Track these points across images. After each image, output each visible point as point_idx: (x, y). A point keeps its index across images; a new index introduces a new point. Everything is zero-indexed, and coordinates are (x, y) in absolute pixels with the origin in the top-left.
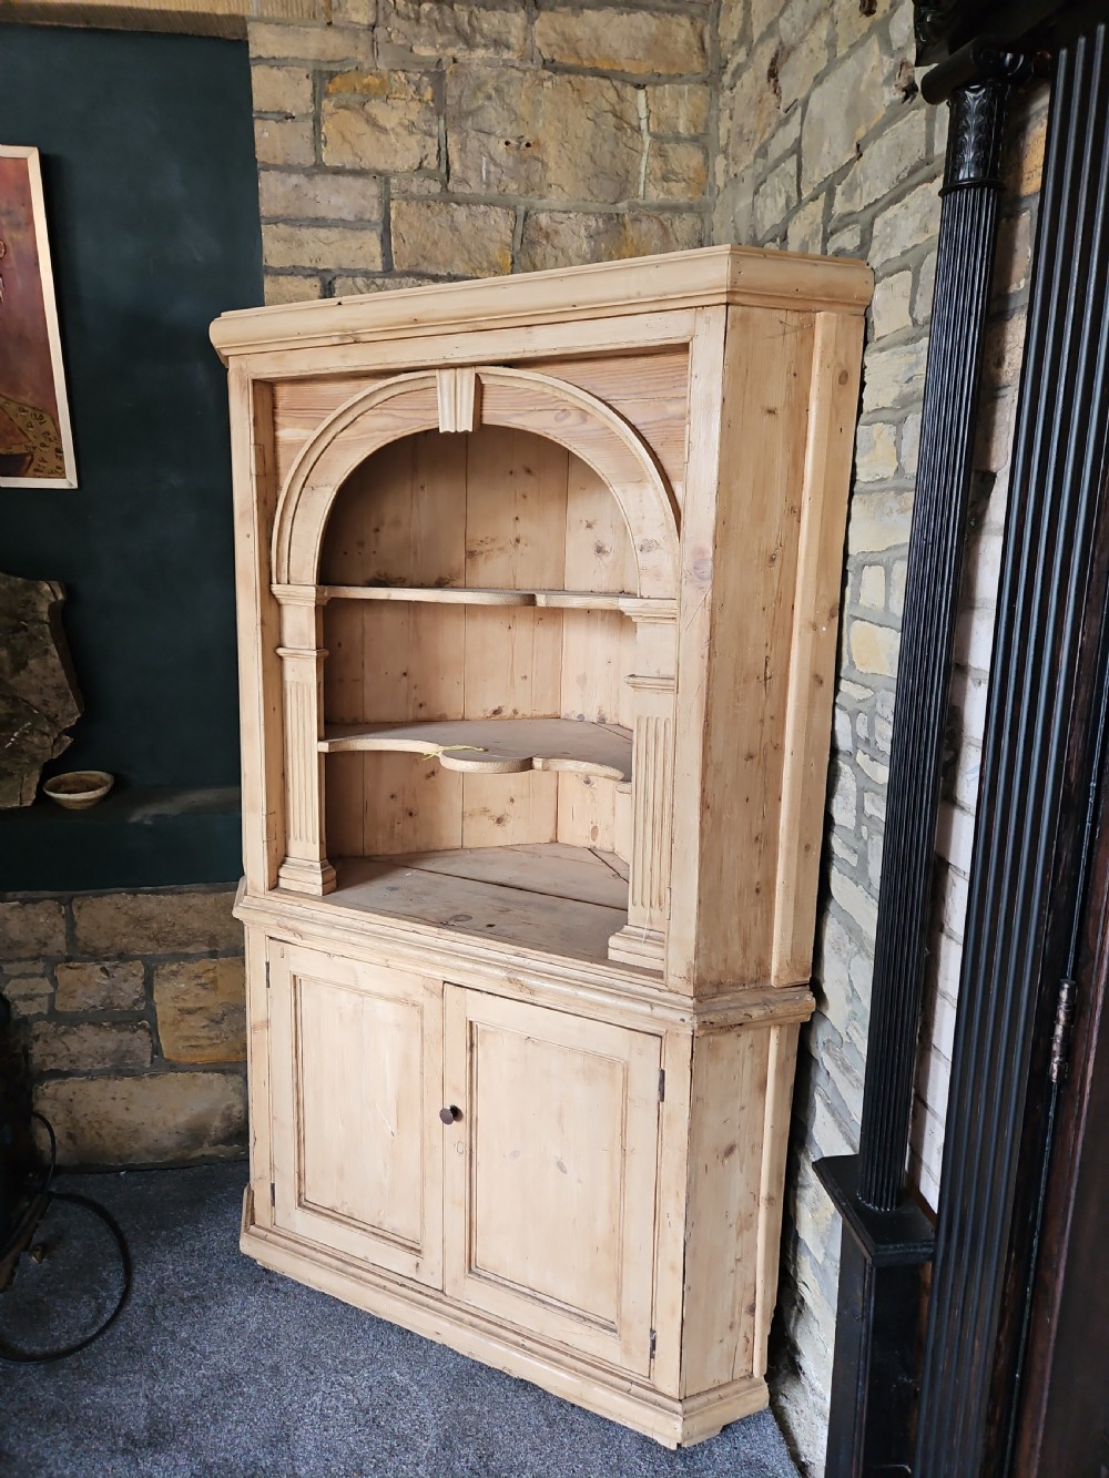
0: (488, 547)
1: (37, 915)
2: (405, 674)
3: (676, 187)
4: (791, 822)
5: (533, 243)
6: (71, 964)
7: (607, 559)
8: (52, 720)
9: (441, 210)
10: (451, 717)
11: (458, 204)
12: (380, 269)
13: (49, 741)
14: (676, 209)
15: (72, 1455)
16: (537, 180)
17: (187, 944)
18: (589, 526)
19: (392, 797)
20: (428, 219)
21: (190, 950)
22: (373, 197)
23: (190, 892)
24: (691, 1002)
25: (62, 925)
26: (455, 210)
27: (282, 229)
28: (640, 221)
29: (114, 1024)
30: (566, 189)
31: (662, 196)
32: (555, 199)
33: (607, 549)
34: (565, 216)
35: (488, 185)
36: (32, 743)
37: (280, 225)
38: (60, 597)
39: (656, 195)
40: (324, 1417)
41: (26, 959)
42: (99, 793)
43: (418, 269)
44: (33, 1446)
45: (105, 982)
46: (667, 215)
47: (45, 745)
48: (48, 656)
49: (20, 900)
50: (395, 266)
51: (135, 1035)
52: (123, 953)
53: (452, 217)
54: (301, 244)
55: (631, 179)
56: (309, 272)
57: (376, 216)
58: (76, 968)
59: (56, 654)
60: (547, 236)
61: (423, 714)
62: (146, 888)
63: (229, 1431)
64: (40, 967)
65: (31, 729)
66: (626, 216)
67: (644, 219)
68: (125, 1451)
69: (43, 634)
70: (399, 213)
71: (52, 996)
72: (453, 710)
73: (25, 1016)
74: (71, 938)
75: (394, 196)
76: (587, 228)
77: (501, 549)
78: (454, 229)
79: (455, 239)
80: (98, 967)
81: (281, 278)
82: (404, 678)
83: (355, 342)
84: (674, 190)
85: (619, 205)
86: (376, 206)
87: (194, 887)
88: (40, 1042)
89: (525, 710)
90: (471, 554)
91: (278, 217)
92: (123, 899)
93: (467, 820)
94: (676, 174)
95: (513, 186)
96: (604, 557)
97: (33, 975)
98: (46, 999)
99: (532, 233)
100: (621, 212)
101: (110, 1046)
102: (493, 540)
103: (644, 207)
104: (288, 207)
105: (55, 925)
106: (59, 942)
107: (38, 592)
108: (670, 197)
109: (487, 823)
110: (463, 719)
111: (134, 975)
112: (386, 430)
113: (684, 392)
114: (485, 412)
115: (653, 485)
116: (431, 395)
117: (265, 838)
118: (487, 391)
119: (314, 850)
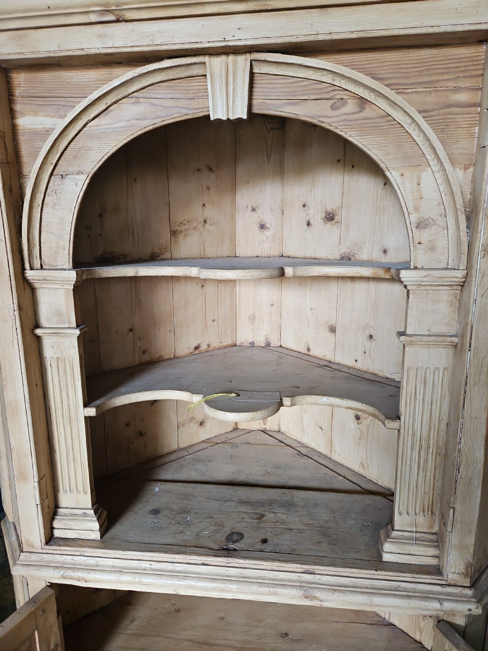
0: (186, 227)
2: (131, 330)
7: (268, 233)
10: (166, 356)
18: (254, 210)
19: (127, 425)
24: (471, 592)
33: (268, 226)
61: (146, 358)
72: (167, 353)
77: (194, 228)
82: (131, 333)
83: (118, 21)
89: (215, 344)
90: (174, 233)
93: (181, 429)
96: (266, 232)
102: (188, 222)
109: (194, 426)
110: (174, 358)
112: (144, 119)
113: (468, 83)
114: (255, 102)
115: (436, 168)
116: (195, 83)
117: (38, 502)
118: (257, 78)
119: (86, 500)
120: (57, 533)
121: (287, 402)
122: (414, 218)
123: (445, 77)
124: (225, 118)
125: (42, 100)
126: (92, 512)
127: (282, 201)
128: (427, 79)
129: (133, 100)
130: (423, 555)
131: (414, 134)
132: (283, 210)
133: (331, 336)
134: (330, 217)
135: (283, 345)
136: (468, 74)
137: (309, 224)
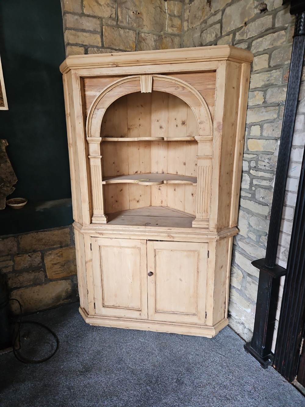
0: (133, 127)
1: (8, 242)
2: (114, 163)
3: (175, 29)
4: (235, 188)
5: (141, 42)
6: (19, 255)
7: (163, 130)
8: (10, 182)
9: (116, 30)
10: (125, 174)
11: (121, 28)
12: (101, 46)
13: (9, 189)
14: (175, 35)
15: (67, 379)
16: (141, 23)
17: (54, 245)
18: (158, 121)
19: (112, 197)
20: (113, 32)
21: (55, 247)
22: (98, 24)
23: (54, 230)
24: (216, 233)
25: (16, 244)
26: (120, 30)
27: (73, 32)
28: (167, 38)
29: (33, 271)
30: (148, 27)
31: (171, 31)
32: (146, 29)
33: (163, 127)
34: (148, 34)
35: (129, 24)
36: (4, 190)
37: (72, 31)
38: (8, 144)
39: (170, 31)
40: (128, 353)
41: (5, 256)
42: (25, 203)
43: (111, 47)
44: (54, 381)
45: (30, 259)
46: (173, 37)
47: (9, 190)
48: (7, 163)
49: (2, 238)
50: (105, 45)
51: (40, 273)
52: (34, 250)
53: (119, 32)
54: (78, 37)
55: (164, 26)
56: (81, 45)
57: (99, 30)
58: (21, 256)
59: (10, 162)
60: (144, 40)
61: (119, 174)
62: (42, 230)
63: (106, 363)
64: (9, 257)
65: (3, 185)
66: (163, 36)
67: (167, 37)
68: (81, 375)
69: (5, 156)
70: (105, 29)
71: (13, 266)
72: (126, 172)
73: (5, 273)
74: (18, 248)
75: (104, 24)
76: (154, 38)
77: (136, 128)
78: (120, 35)
79: (121, 39)
80: (28, 255)
81: (73, 47)
82: (114, 164)
83: (117, 66)
84: (174, 30)
85: (161, 33)
86: (99, 27)
87: (55, 228)
88: (11, 280)
89: (143, 171)
90: (129, 129)
91: (71, 28)
92: (34, 234)
94: (175, 26)
95: (135, 25)
96: (162, 129)
97: (7, 260)
98: (12, 266)
99: (140, 39)
100: (162, 35)
101: (32, 277)
102: (134, 125)
103: (167, 34)
104: (74, 25)
105: (13, 244)
106: (15, 249)
107: (2, 143)
108: (173, 32)
109: (135, 202)
110: (128, 175)
111: (38, 256)
112: (122, 92)
113: (211, 83)
114: (154, 87)
115: (204, 107)
116: (137, 82)
117: (89, 210)
118: (154, 81)
119: (102, 212)
120: (93, 222)
121: (165, 182)
122: (199, 121)
123: (206, 81)
124: (145, 92)
125: (92, 87)
126: (104, 215)
127: (168, 118)
128: (201, 81)
129: (119, 87)
130: (204, 224)
131: (198, 97)
132: (168, 121)
133: (184, 166)
134: (183, 123)
135: (168, 173)
136: (211, 80)
137: (177, 126)
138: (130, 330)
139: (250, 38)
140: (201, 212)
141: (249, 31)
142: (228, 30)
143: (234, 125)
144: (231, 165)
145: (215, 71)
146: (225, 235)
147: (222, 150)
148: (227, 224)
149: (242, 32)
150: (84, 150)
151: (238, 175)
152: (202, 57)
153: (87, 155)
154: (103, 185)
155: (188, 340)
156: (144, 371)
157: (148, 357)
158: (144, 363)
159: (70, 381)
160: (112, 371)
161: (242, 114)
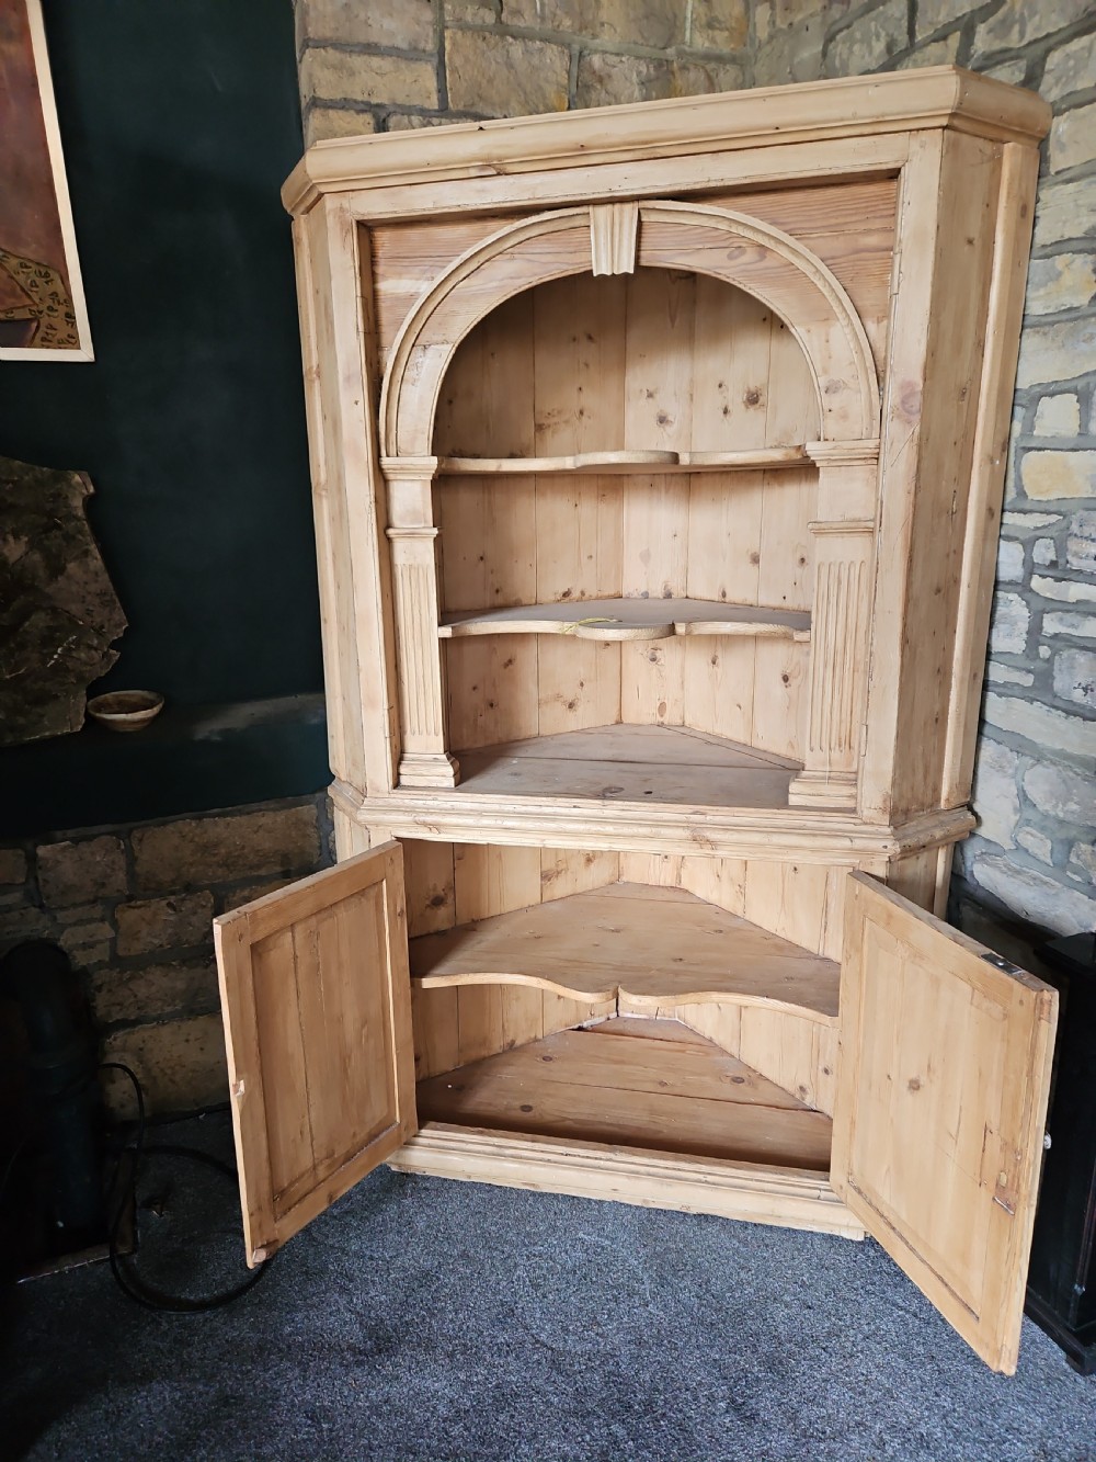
0: (556, 420)
1: (93, 854)
2: (482, 558)
3: (721, 36)
4: (965, 652)
5: (588, 87)
6: (133, 904)
7: (670, 429)
8: (99, 632)
9: (497, 44)
10: (525, 601)
11: (514, 37)
12: (436, 107)
13: (97, 655)
14: (720, 59)
15: (305, 1379)
16: (591, 17)
17: (259, 867)
18: (650, 395)
19: (474, 688)
20: (483, 53)
21: (263, 872)
22: (427, 23)
23: (261, 810)
24: (889, 830)
25: (121, 861)
26: (511, 44)
27: (332, 55)
28: (688, 69)
29: (184, 962)
30: (618, 30)
31: (707, 44)
32: (607, 39)
33: (670, 418)
34: (616, 59)
35: (543, 19)
36: (79, 659)
37: (330, 50)
38: (92, 490)
39: (700, 42)
40: (536, 1287)
41: (82, 904)
42: (156, 710)
43: (473, 110)
45: (172, 918)
46: (712, 65)
47: (95, 659)
48: (89, 559)
49: (72, 840)
50: (451, 105)
51: (208, 970)
52: (189, 884)
53: (508, 51)
54: (352, 74)
55: (678, 23)
56: (362, 107)
57: (430, 46)
58: (139, 907)
59: (99, 557)
60: (601, 80)
61: (499, 600)
62: (215, 810)
63: (451, 1321)
64: (98, 911)
65: (77, 643)
66: (675, 65)
67: (691, 67)
68: (359, 1364)
69: (81, 532)
70: (454, 44)
71: (113, 941)
72: (526, 595)
73: (84, 967)
74: (132, 875)
75: (449, 24)
76: (639, 73)
77: (566, 422)
78: (510, 66)
79: (512, 78)
80: (164, 903)
81: (331, 112)
82: (482, 563)
83: (499, 174)
84: (719, 40)
85: (669, 51)
86: (431, 34)
87: (263, 805)
88: (104, 992)
89: (592, 591)
90: (539, 428)
91: (326, 40)
92: (186, 826)
93: (543, 708)
94: (720, 22)
95: (567, 22)
96: (667, 428)
97: (91, 921)
98: (108, 943)
99: (586, 76)
100: (670, 58)
101: (180, 985)
102: (559, 412)
103: (692, 54)
104: (337, 29)
105: (113, 862)
106: (119, 879)
107: (70, 485)
108: (714, 47)
109: (560, 708)
110: (536, 603)
111: (204, 907)
112: (519, 278)
113: (878, 224)
114: (643, 253)
115: (845, 323)
116: (577, 235)
117: (387, 734)
118: (646, 230)
119: (438, 742)
120: (404, 780)
121: (680, 629)
122: (823, 381)
123: (854, 219)
124: (609, 273)
125: (401, 259)
126: (444, 757)
127: (692, 381)
128: (833, 221)
129: (508, 256)
130: (836, 795)
131: (820, 284)
132: (691, 395)
133: (753, 569)
134: (753, 399)
135: (689, 595)
136: (879, 214)
137: (726, 411)
138: (542, 1195)
139: (1036, 41)
140: (825, 746)
141: (1033, 13)
142: (941, 18)
143: (967, 393)
144: (952, 554)
145: (894, 174)
146: (924, 838)
147: (919, 495)
148: (930, 792)
149: (1003, 21)
150: (373, 505)
151: (979, 597)
152: (842, 120)
153: (383, 525)
154: (443, 641)
155: (767, 1246)
156: (598, 1363)
157: (613, 1305)
158: (600, 1331)
159: (319, 1386)
160: (476, 1353)
161: (1000, 351)
